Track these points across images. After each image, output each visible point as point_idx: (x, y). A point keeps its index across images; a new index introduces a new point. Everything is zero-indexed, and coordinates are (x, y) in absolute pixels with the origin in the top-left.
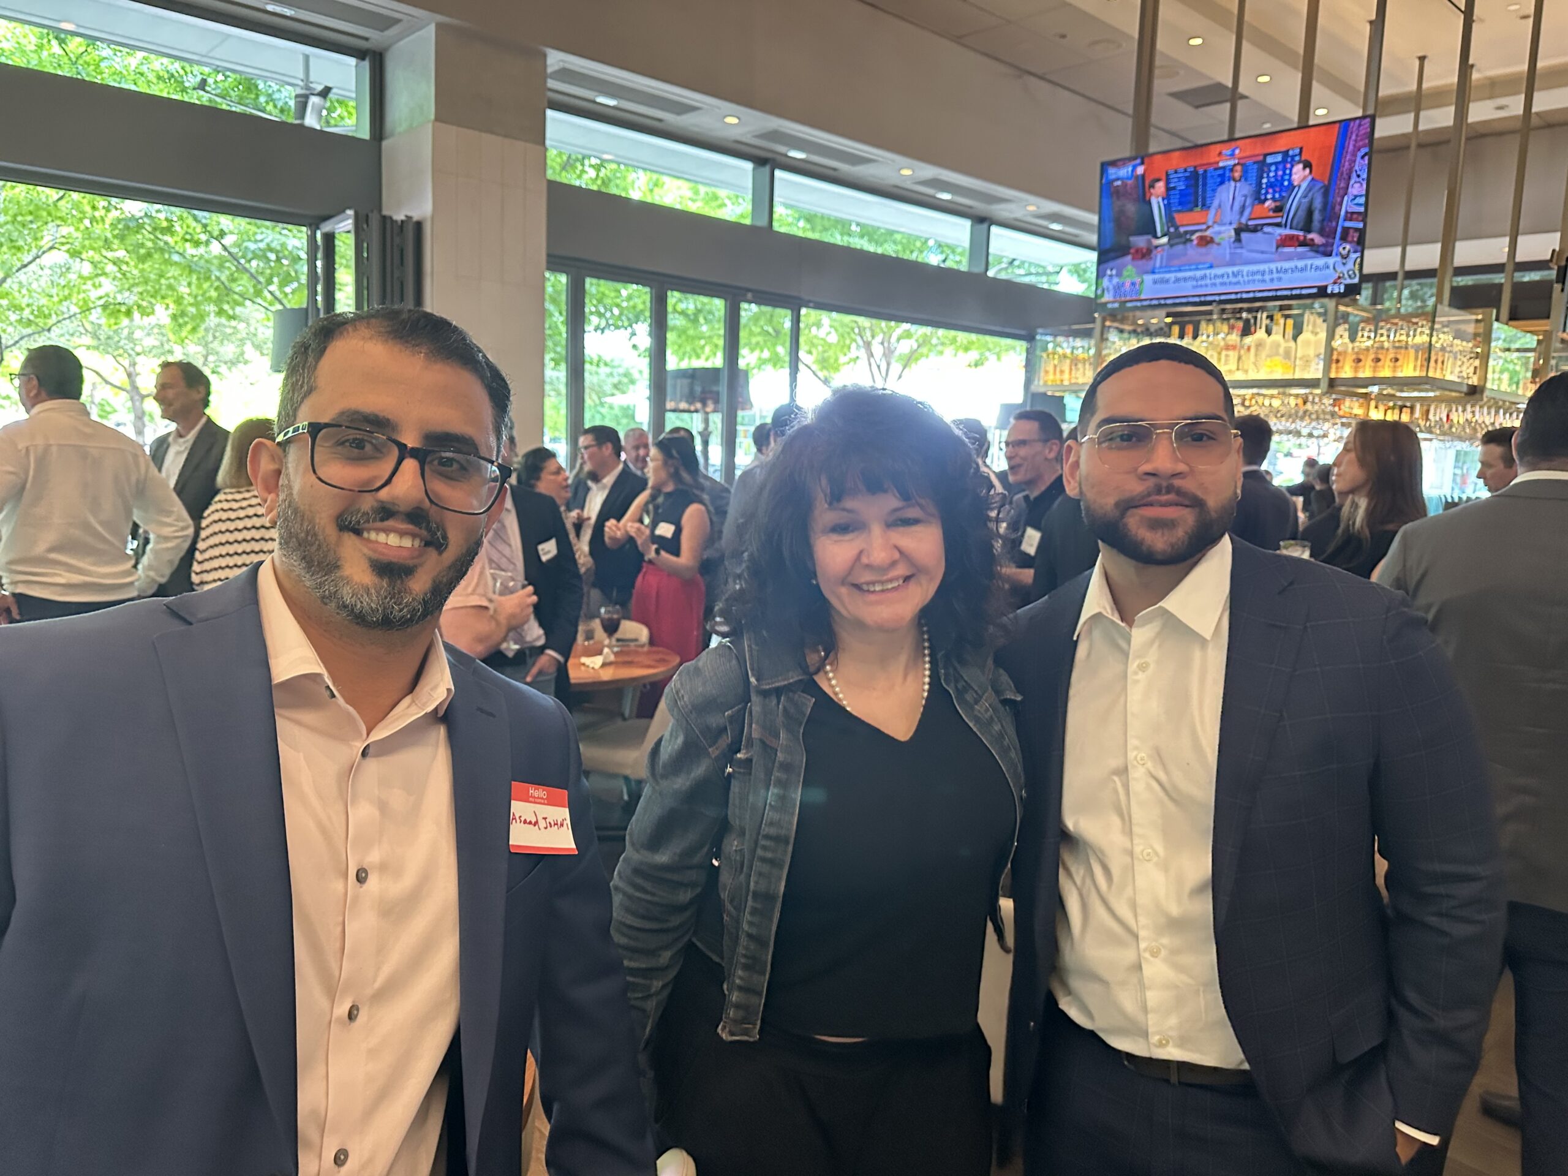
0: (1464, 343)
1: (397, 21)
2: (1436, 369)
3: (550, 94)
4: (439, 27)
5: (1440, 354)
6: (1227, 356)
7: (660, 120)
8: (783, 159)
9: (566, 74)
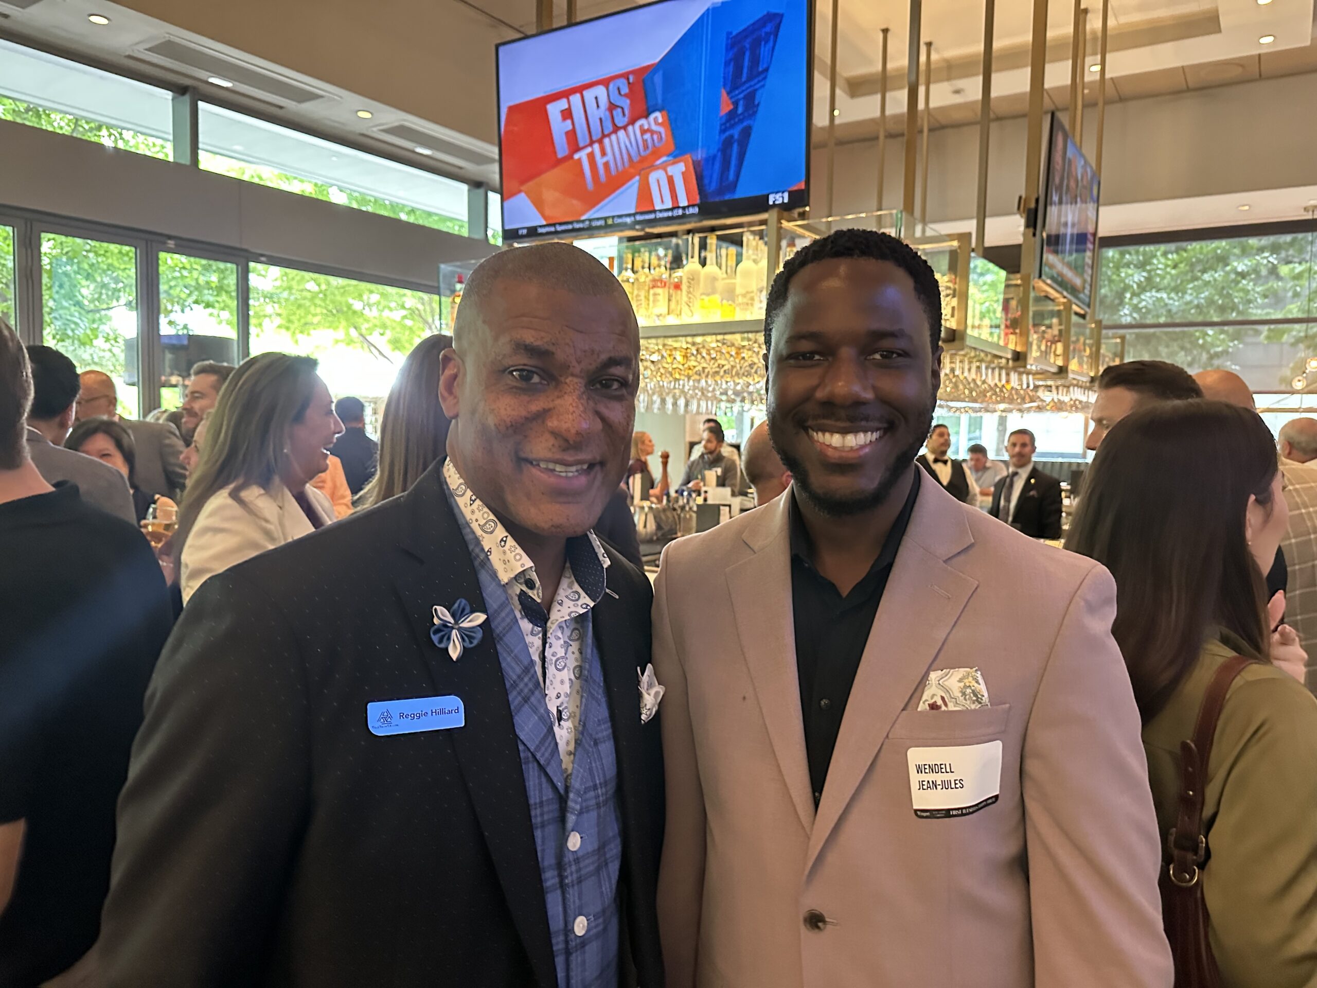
6: (655, 294)
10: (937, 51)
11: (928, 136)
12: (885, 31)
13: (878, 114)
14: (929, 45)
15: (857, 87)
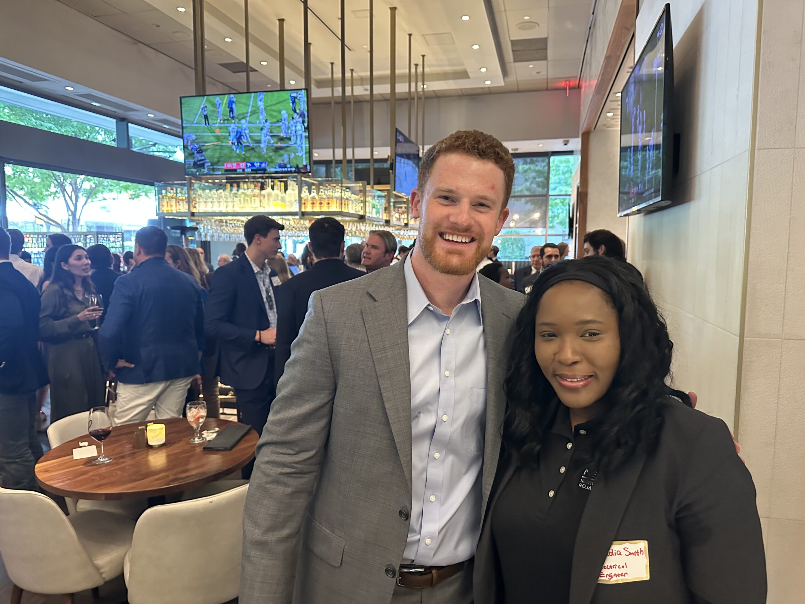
0: (356, 196)
2: (345, 208)
5: (346, 201)
6: (255, 200)
10: (356, 72)
11: (354, 105)
12: (332, 64)
13: (330, 95)
14: (352, 70)
15: (321, 84)
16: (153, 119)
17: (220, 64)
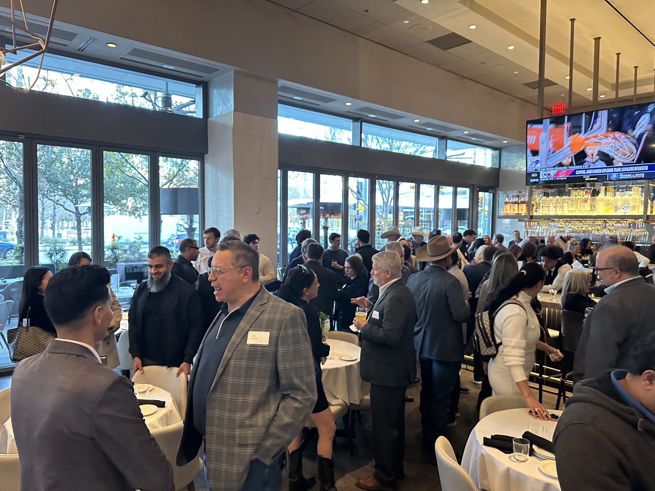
1: (218, 70)
3: (280, 98)
4: (235, 72)
7: (318, 105)
8: (365, 118)
9: (284, 89)
16: (467, 135)
17: (524, 84)
